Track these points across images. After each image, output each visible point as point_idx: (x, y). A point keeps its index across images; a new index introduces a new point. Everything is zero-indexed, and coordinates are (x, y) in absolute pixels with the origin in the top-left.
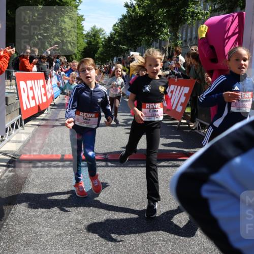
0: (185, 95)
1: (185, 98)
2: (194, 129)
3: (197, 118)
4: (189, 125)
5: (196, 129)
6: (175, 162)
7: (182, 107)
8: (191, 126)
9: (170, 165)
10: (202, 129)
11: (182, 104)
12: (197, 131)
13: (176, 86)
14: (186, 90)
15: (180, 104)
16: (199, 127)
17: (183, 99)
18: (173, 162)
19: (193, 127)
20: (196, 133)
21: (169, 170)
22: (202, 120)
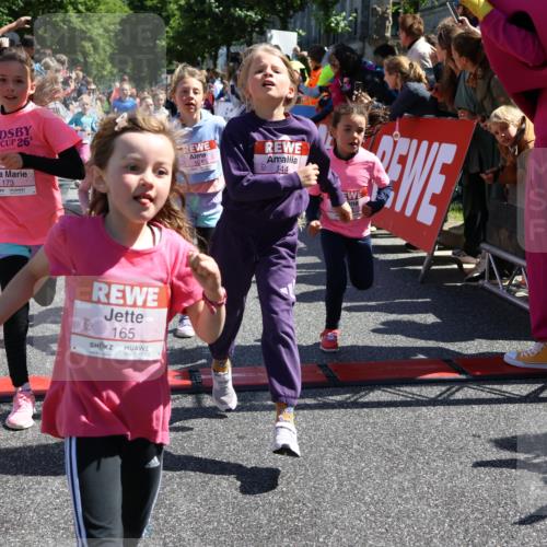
0: (445, 169)
1: (443, 178)
2: (477, 279)
3: (485, 241)
4: (460, 264)
5: (482, 277)
6: (415, 390)
7: (433, 209)
8: (465, 266)
9: (400, 398)
10: (501, 276)
11: (435, 200)
12: (485, 283)
13: (415, 142)
14: (447, 153)
15: (427, 197)
16: (491, 268)
17: (437, 183)
18: (408, 389)
19: (472, 271)
20: (483, 288)
21: (397, 415)
22: (500, 248)
